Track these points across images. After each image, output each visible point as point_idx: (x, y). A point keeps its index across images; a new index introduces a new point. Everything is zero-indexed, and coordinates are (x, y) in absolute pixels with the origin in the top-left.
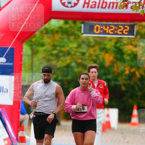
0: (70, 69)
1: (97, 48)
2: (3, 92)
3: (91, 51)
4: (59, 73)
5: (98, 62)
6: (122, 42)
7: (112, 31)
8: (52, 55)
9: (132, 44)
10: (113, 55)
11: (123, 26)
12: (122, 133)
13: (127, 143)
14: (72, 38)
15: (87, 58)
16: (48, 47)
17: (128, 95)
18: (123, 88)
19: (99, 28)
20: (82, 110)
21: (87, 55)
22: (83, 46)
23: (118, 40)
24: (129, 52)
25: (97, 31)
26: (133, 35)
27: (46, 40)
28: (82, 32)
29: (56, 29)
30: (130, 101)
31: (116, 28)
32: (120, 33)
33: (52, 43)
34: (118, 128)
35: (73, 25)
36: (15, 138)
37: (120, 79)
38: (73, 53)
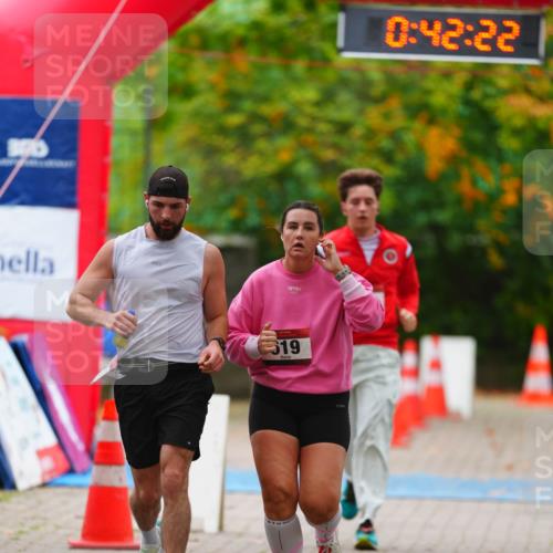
0: (290, 186)
1: (395, 104)
2: (35, 270)
3: (374, 116)
4: (251, 201)
5: (400, 157)
6: (489, 83)
7: (452, 40)
8: (223, 131)
9: (528, 91)
10: (456, 131)
11: (498, 19)
12: (490, 432)
13: (510, 468)
14: (299, 66)
15: (360, 144)
16: (207, 101)
17: (513, 285)
18: (495, 260)
19: (405, 28)
20: (290, 354)
21: (358, 131)
22: (344, 97)
23: (478, 76)
24: (518, 122)
25: (397, 39)
26: (535, 55)
27: (202, 72)
28: (341, 42)
29: (240, 32)
30: (522, 309)
31: (470, 28)
32: (486, 48)
33: (223, 86)
34: (475, 413)
35: (303, 17)
36: (81, 447)
37: (482, 223)
38: (303, 122)
